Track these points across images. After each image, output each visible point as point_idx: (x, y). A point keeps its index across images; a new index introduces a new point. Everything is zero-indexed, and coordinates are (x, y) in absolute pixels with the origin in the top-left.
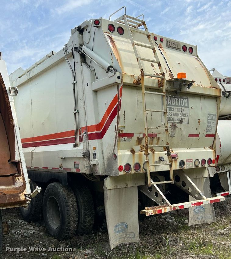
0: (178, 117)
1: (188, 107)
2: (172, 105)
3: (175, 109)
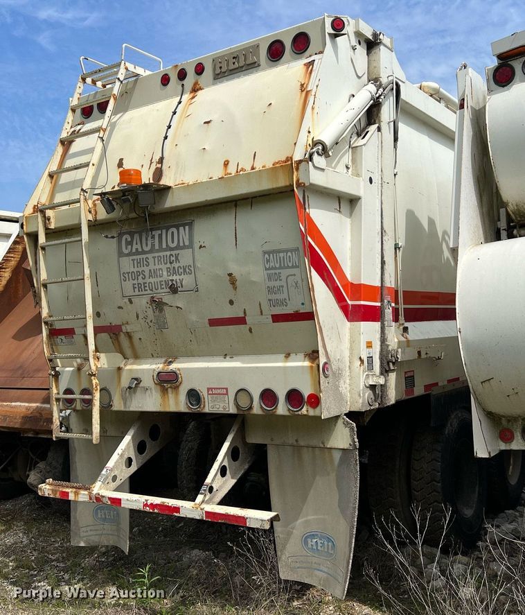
0: (161, 279)
1: (191, 246)
2: (144, 252)
3: (151, 261)
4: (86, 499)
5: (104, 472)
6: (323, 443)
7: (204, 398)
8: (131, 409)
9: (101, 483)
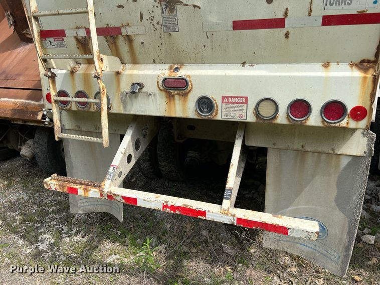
4: (98, 195)
5: (111, 170)
6: (333, 149)
7: (217, 106)
8: (133, 112)
9: (110, 181)
